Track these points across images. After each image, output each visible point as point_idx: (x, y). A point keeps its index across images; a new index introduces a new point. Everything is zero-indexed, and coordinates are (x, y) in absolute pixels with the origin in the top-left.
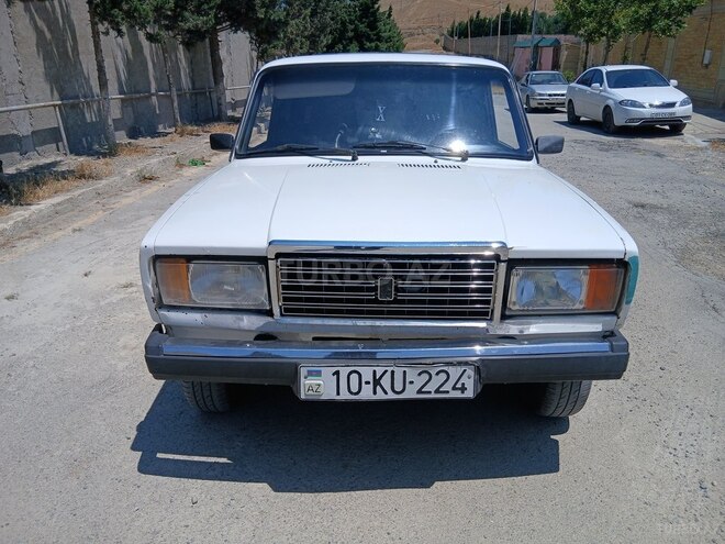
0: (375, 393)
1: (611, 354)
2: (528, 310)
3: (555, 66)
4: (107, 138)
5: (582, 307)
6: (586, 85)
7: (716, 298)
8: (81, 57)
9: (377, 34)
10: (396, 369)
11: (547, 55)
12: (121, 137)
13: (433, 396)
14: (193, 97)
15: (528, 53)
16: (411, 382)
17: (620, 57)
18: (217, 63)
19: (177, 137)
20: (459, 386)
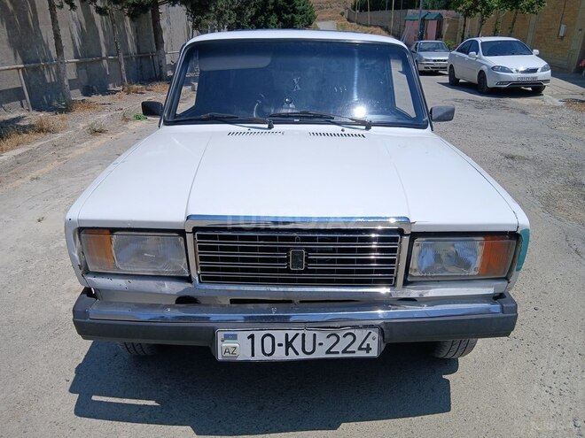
0: (287, 354)
1: (501, 315)
2: (427, 276)
3: (439, 36)
4: (64, 96)
5: (476, 273)
6: (464, 53)
7: (578, 242)
8: (40, 27)
9: (293, 7)
10: (306, 332)
11: (432, 27)
12: (76, 95)
13: (341, 355)
14: (139, 60)
15: (417, 25)
16: (321, 344)
17: (492, 29)
18: (158, 31)
19: (124, 95)
20: (364, 346)
